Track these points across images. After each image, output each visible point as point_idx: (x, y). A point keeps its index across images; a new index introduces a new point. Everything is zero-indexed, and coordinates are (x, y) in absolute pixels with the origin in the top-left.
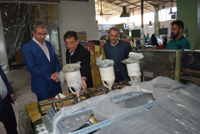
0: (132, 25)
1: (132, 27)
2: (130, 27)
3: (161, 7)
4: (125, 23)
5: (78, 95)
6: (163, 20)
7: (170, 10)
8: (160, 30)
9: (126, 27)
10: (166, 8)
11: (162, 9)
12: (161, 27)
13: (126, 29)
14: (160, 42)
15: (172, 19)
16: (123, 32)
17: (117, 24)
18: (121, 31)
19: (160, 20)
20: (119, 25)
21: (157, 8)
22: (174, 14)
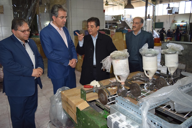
0: (129, 17)
1: (129, 19)
2: (126, 19)
3: (158, 2)
4: (123, 15)
5: (123, 84)
6: (159, 15)
7: (168, 5)
8: (156, 23)
9: (123, 19)
10: (163, 2)
11: (159, 3)
12: (157, 21)
13: (123, 20)
14: (156, 35)
15: (168, 14)
16: (121, 23)
17: (114, 15)
18: (120, 23)
19: (156, 14)
20: (117, 16)
21: (155, 2)
22: (171, 9)
